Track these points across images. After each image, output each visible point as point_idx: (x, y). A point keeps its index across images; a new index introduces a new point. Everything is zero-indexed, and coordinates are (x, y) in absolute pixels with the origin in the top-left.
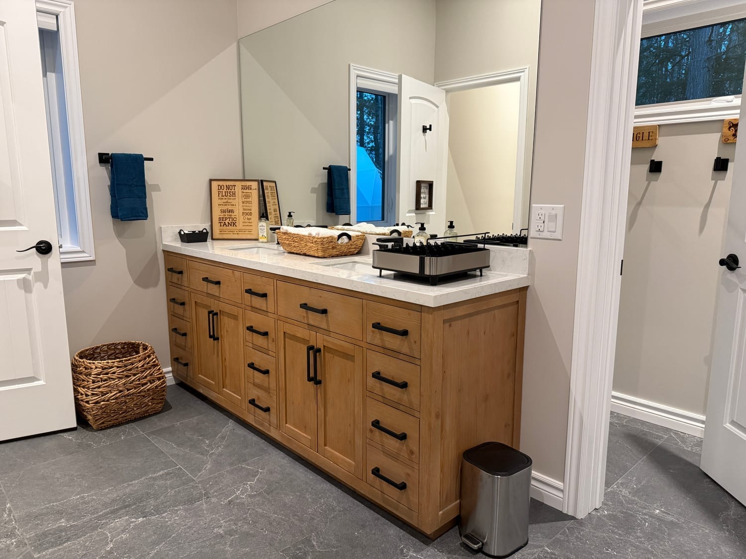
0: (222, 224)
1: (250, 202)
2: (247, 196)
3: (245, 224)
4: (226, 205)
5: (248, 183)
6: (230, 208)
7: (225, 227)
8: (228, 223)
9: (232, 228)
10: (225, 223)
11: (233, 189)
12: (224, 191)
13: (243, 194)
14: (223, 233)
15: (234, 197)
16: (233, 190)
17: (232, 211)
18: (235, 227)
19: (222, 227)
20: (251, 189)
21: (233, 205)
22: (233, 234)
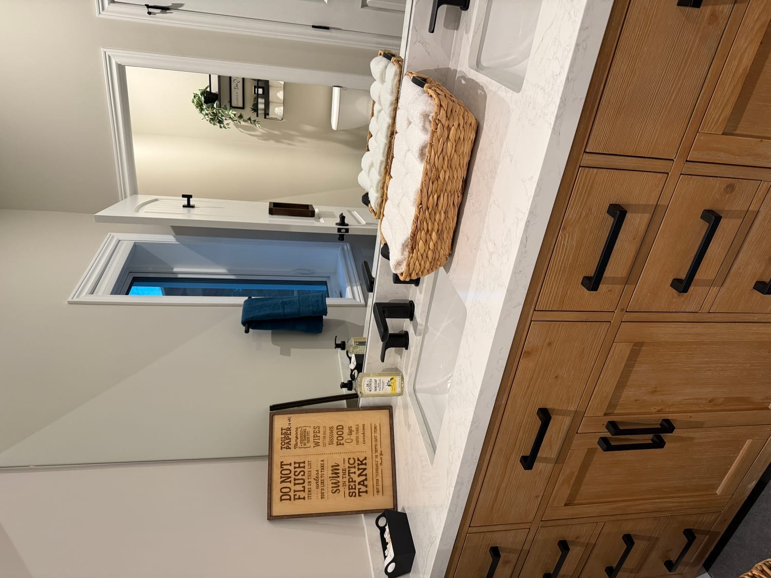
0: (363, 489)
1: (316, 430)
2: (304, 436)
3: (361, 440)
4: (322, 483)
5: (277, 435)
6: (328, 473)
7: (369, 483)
8: (360, 475)
9: (369, 467)
10: (359, 484)
11: (288, 467)
12: (293, 488)
13: (299, 444)
14: (380, 487)
15: (306, 465)
16: (292, 468)
17: (335, 468)
18: (368, 461)
19: (370, 489)
20: (289, 429)
21: (323, 467)
22: (381, 464)
